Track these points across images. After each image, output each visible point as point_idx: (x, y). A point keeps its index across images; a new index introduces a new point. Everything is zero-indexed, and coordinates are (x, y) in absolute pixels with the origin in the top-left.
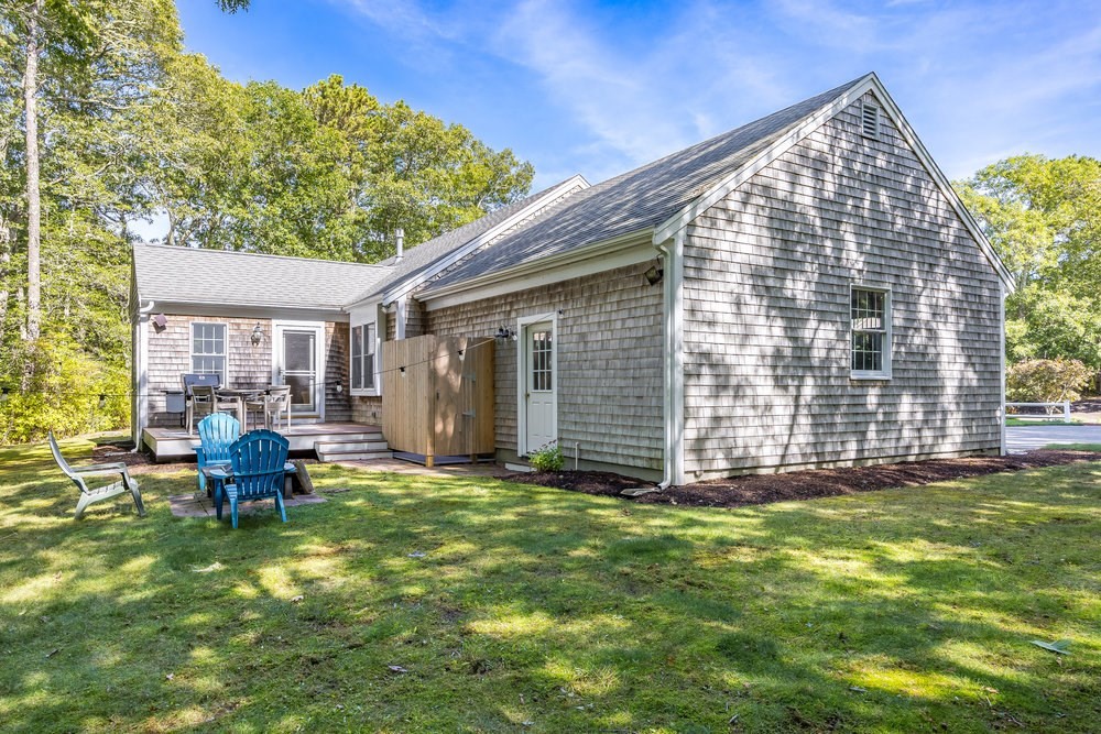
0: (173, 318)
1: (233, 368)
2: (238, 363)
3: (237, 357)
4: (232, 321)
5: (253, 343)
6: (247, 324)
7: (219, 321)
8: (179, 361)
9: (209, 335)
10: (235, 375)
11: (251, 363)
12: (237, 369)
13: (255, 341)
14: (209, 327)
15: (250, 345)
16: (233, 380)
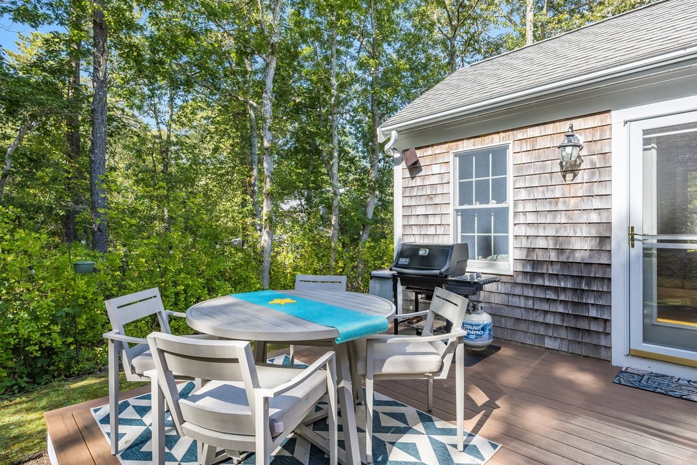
0: (429, 151)
1: (522, 231)
2: (531, 218)
3: (530, 207)
4: (520, 135)
5: (564, 173)
6: (548, 136)
7: (496, 141)
8: (437, 220)
9: (482, 170)
10: (525, 243)
11: (562, 218)
12: (531, 232)
13: (571, 169)
14: (482, 154)
15: (558, 178)
16: (522, 255)
